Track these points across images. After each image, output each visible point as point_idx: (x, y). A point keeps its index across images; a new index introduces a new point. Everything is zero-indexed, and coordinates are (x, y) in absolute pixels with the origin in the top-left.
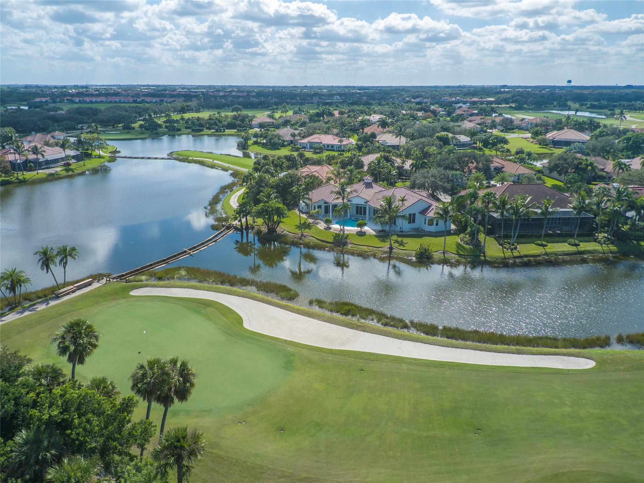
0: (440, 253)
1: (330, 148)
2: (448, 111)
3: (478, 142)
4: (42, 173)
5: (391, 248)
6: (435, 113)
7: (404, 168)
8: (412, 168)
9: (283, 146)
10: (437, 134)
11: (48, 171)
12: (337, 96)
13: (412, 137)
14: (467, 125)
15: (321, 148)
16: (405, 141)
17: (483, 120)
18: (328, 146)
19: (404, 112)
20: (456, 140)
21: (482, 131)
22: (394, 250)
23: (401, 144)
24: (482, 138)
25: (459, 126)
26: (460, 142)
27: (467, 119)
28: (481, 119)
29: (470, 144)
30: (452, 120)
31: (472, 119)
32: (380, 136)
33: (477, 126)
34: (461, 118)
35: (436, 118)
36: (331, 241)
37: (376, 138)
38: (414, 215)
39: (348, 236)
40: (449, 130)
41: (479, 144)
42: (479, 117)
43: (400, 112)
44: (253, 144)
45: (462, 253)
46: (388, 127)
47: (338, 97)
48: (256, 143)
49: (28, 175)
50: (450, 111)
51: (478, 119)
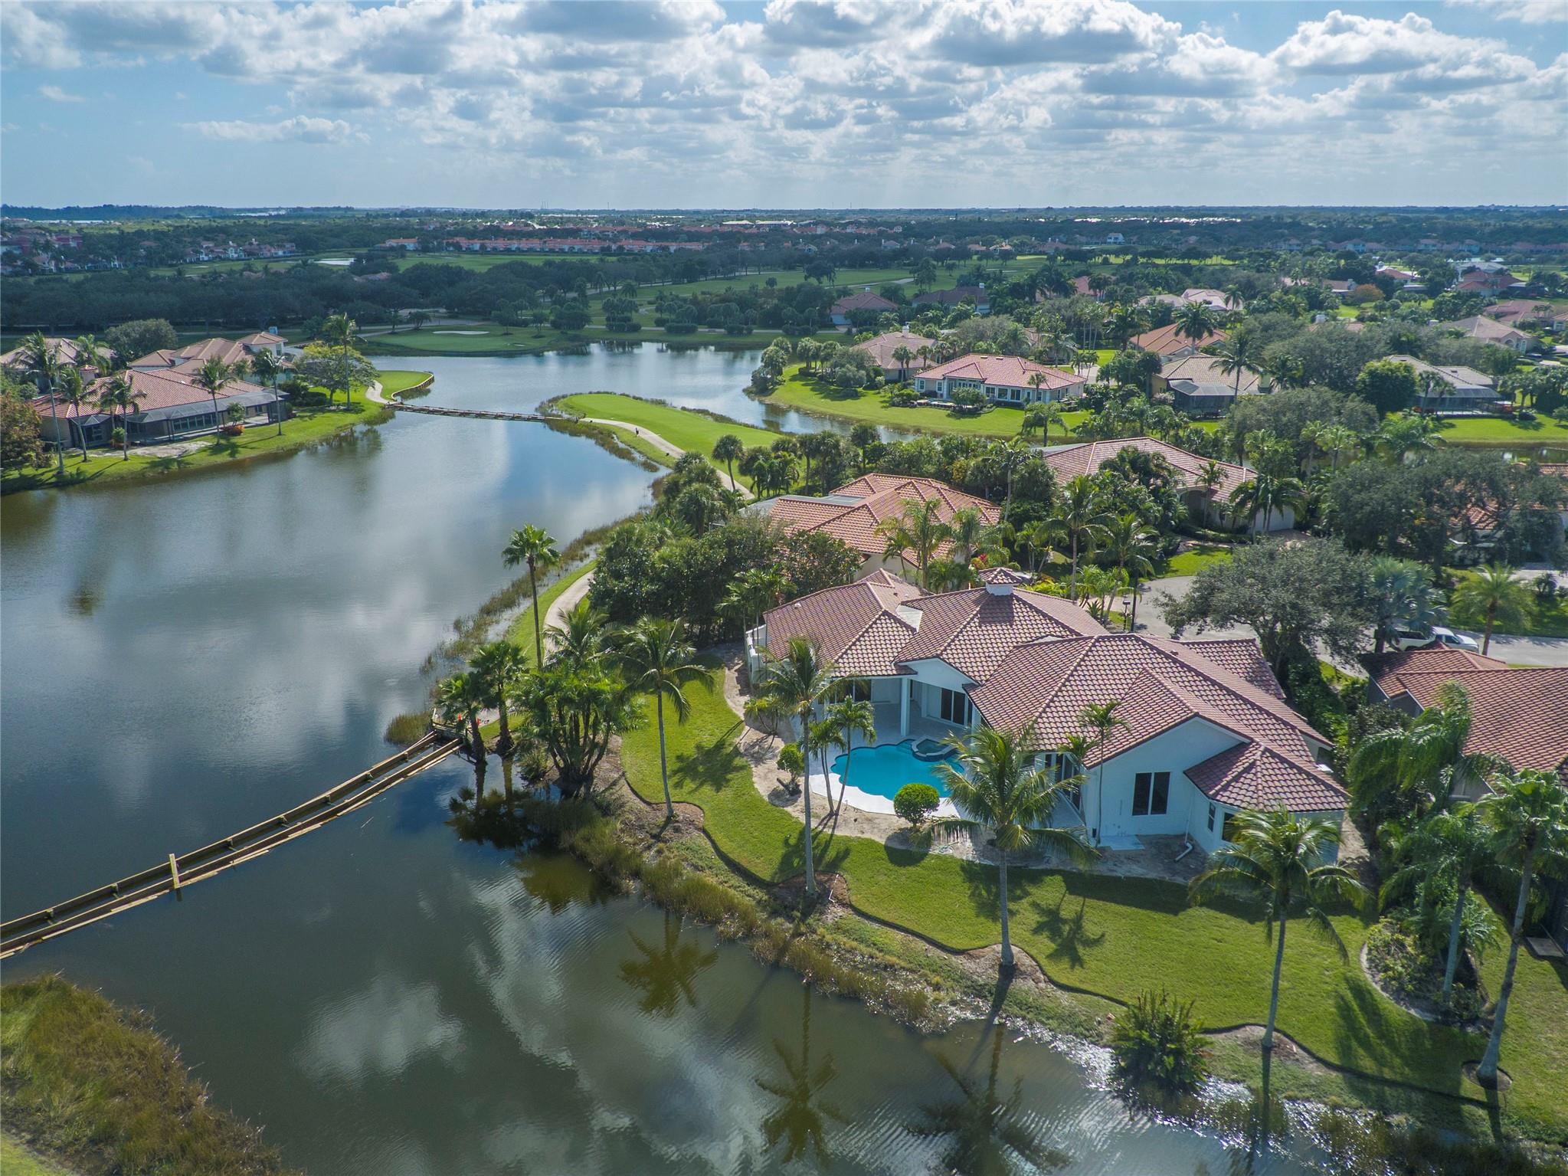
0: (1249, 1043)
1: (1009, 399)
2: (1430, 280)
3: (1518, 393)
4: (141, 455)
5: (1008, 970)
6: (1388, 285)
7: (1215, 498)
8: (1242, 503)
9: (873, 386)
10: (1375, 364)
11: (162, 452)
12: (1116, 235)
13: (1283, 372)
14: (1486, 330)
15: (976, 399)
16: (1257, 382)
17: (1541, 314)
18: (1003, 392)
19: (1288, 281)
20: (1437, 384)
21: (1536, 349)
22: (1019, 985)
23: (1242, 393)
24: (1534, 380)
25: (1458, 335)
26: (1451, 393)
27: (1489, 309)
28: (1537, 309)
29: (1490, 400)
30: (1439, 313)
31: (1505, 309)
32: (1175, 365)
33: (1521, 333)
34: (1467, 306)
35: (1387, 304)
36: (765, 870)
37: (1159, 371)
38: (1163, 779)
39: (847, 852)
40: (1419, 347)
41: (1522, 401)
42: (1531, 304)
43: (1277, 281)
44: (794, 378)
45: (1367, 1064)
46: (1211, 334)
47: (1121, 237)
48: (804, 375)
49: (100, 461)
50: (1438, 279)
51: (1526, 309)
